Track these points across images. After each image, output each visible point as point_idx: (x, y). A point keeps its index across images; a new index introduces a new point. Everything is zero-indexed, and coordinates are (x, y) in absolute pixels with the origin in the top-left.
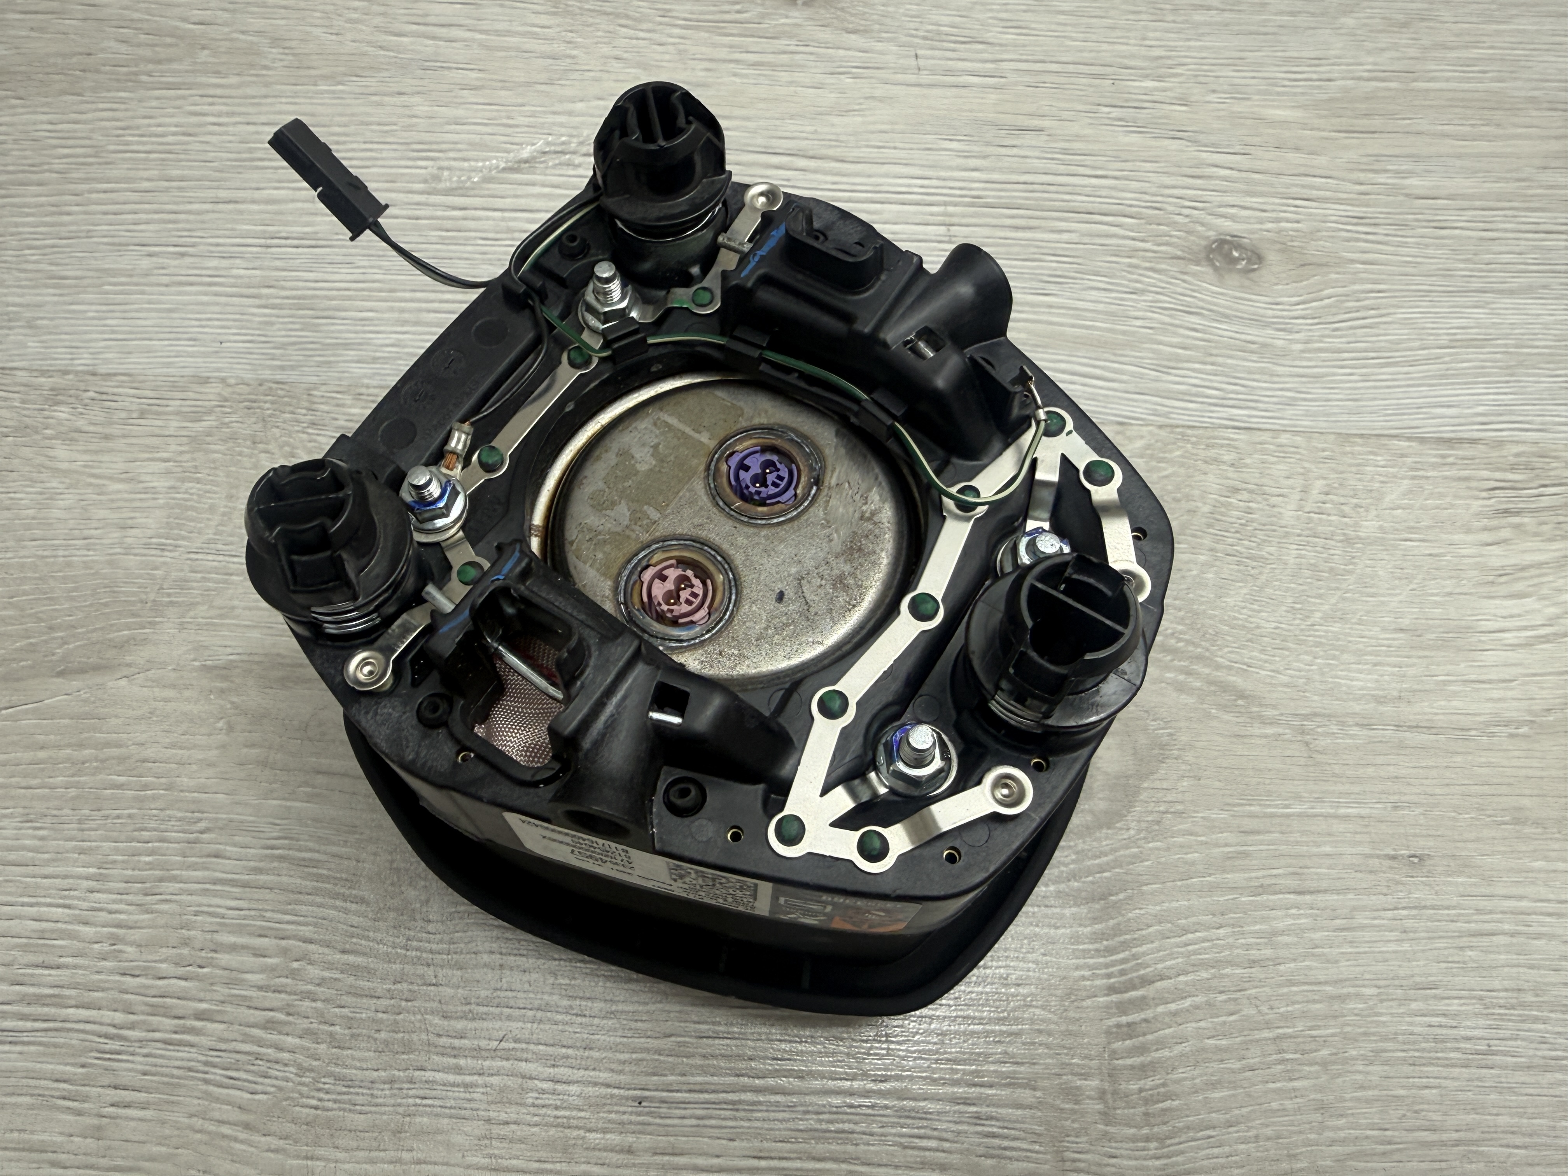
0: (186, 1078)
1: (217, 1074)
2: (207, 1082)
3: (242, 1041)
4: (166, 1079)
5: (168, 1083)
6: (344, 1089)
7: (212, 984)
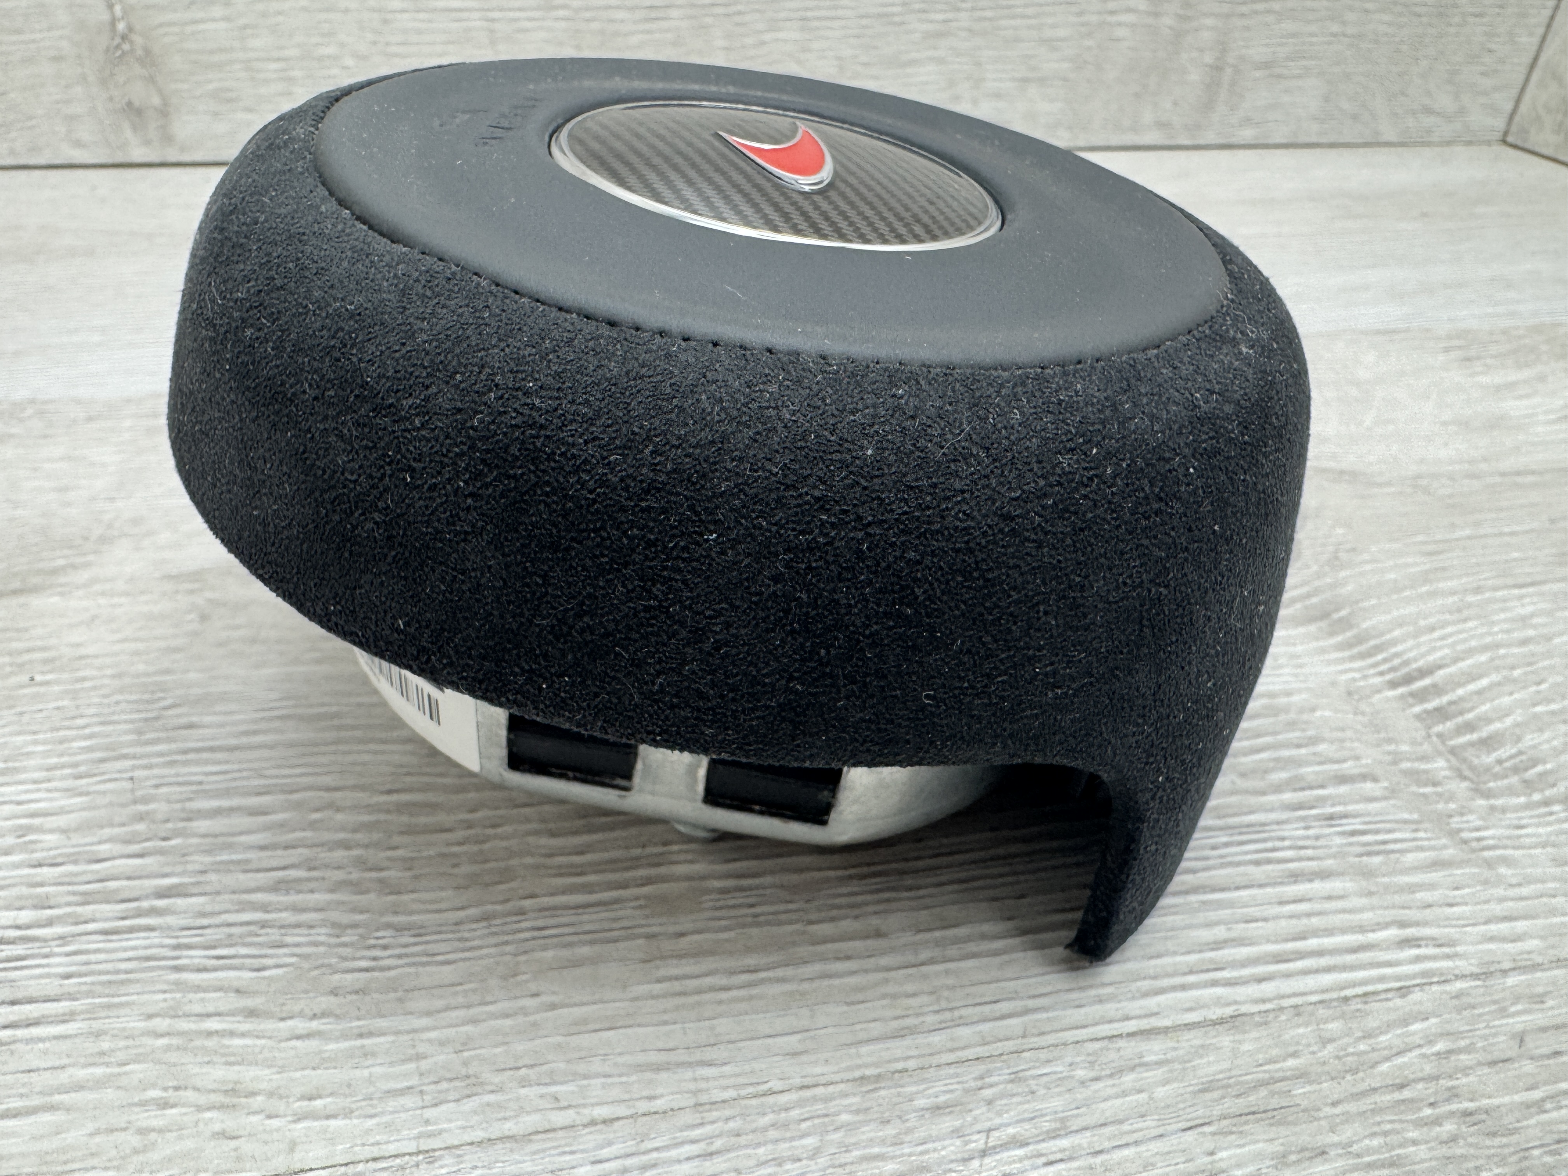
1: (197, 956)
2: (177, 969)
3: (237, 911)
5: (110, 982)
6: (412, 940)
7: (184, 855)
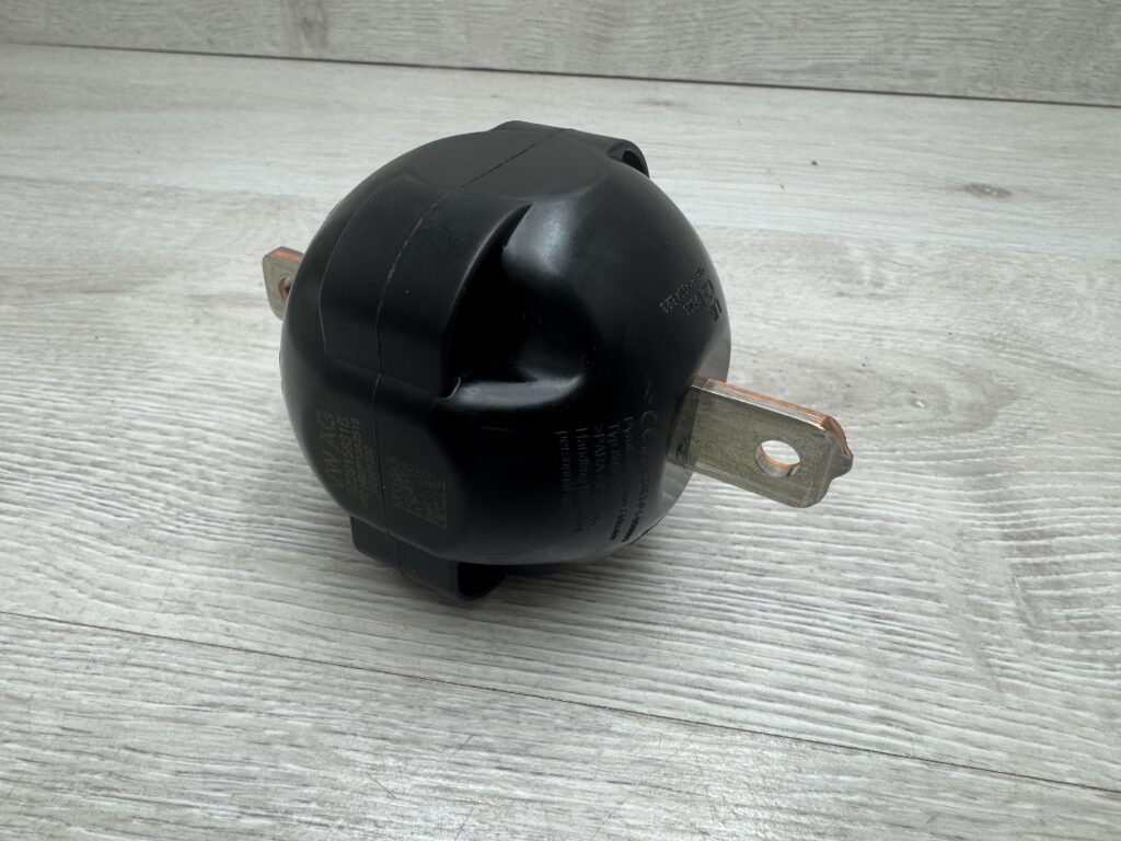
0: (64, 501)
4: (45, 500)
